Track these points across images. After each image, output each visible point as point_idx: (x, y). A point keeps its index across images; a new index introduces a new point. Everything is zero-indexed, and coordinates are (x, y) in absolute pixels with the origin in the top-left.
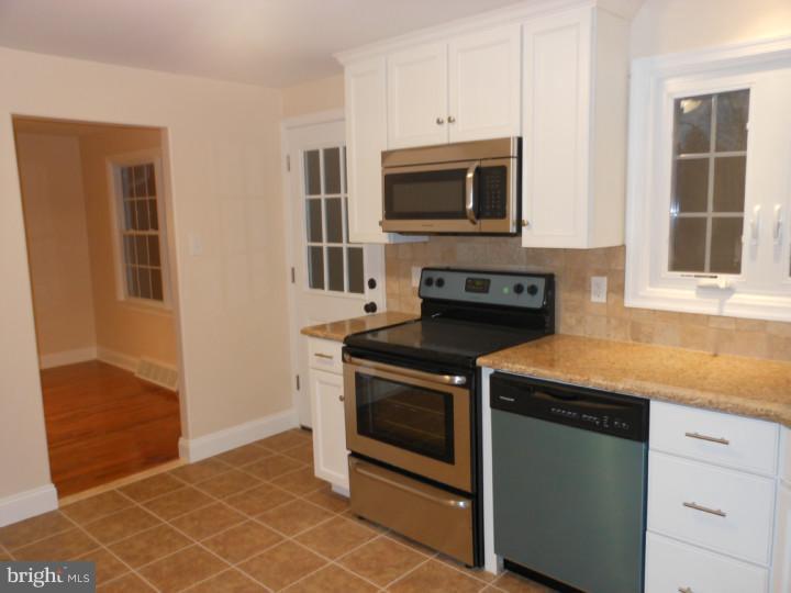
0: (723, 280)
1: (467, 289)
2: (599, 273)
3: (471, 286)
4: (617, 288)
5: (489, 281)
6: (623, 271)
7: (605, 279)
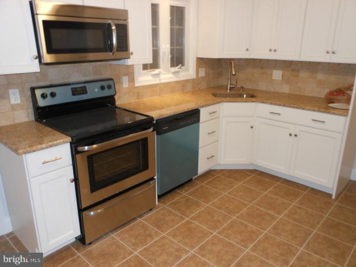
0: (157, 71)
1: (74, 95)
2: (125, 75)
3: (75, 92)
4: (132, 80)
5: (85, 87)
6: (133, 73)
7: (127, 77)
